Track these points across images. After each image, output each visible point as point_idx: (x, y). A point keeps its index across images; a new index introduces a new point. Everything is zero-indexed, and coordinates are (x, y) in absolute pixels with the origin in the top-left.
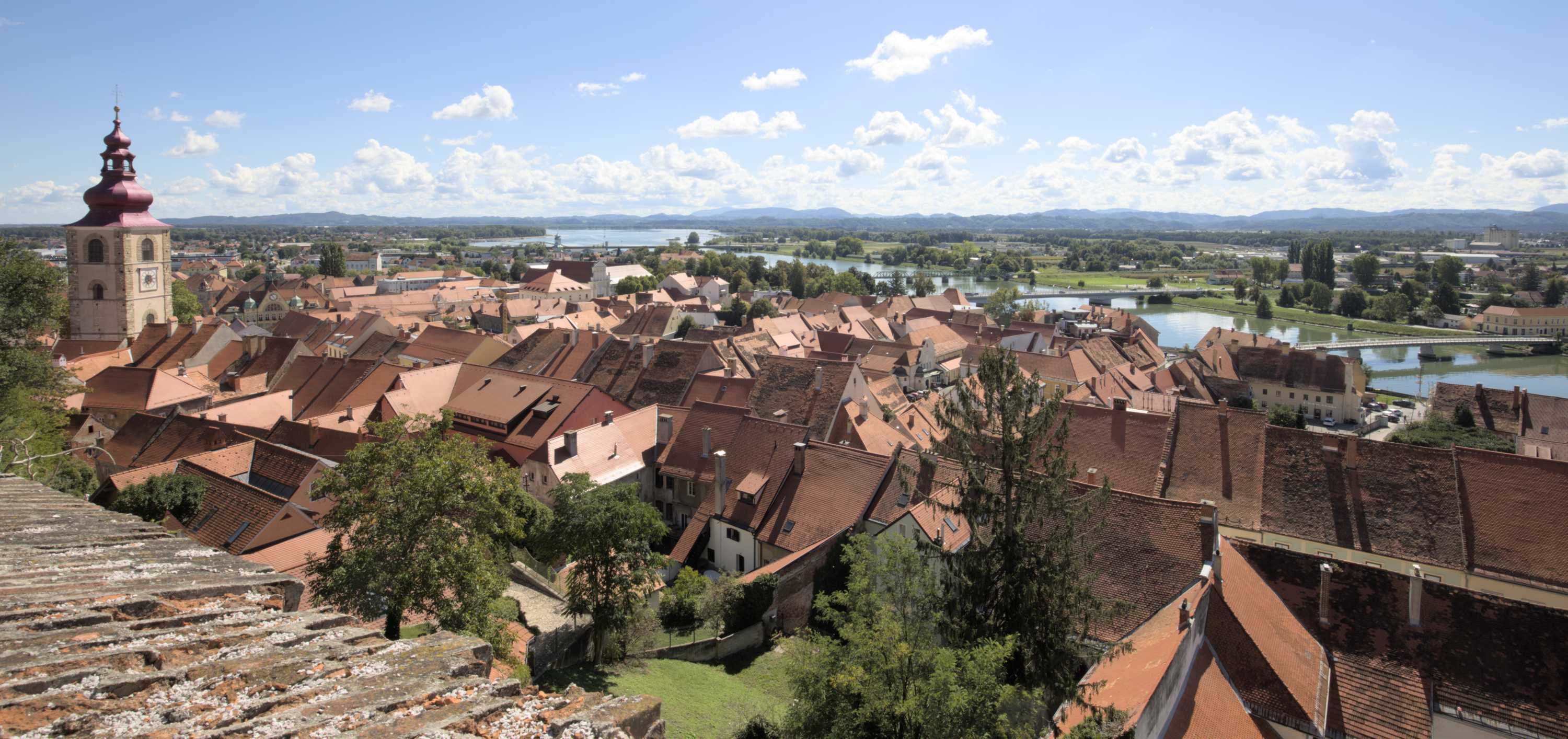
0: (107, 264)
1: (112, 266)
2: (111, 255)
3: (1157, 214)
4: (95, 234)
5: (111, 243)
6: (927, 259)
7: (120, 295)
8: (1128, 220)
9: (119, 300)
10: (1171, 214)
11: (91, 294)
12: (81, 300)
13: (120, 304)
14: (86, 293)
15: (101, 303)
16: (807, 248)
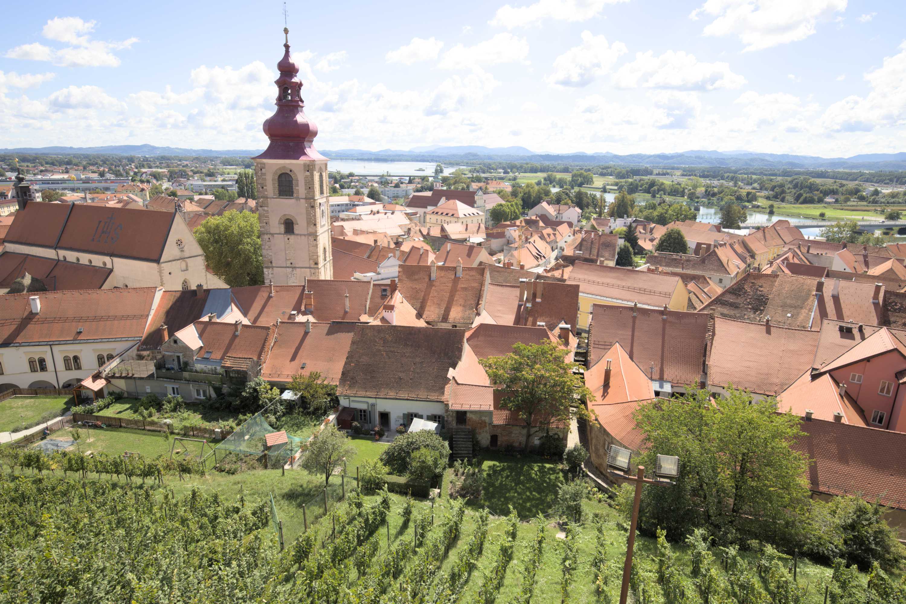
0: (298, 198)
1: (303, 201)
2: (301, 189)
3: (772, 155)
4: (284, 167)
5: (300, 177)
6: (659, 190)
7: (311, 230)
8: (752, 160)
9: (310, 234)
10: (783, 156)
11: (282, 229)
12: (272, 234)
13: (311, 238)
14: (277, 227)
15: (292, 237)
16: (545, 179)
